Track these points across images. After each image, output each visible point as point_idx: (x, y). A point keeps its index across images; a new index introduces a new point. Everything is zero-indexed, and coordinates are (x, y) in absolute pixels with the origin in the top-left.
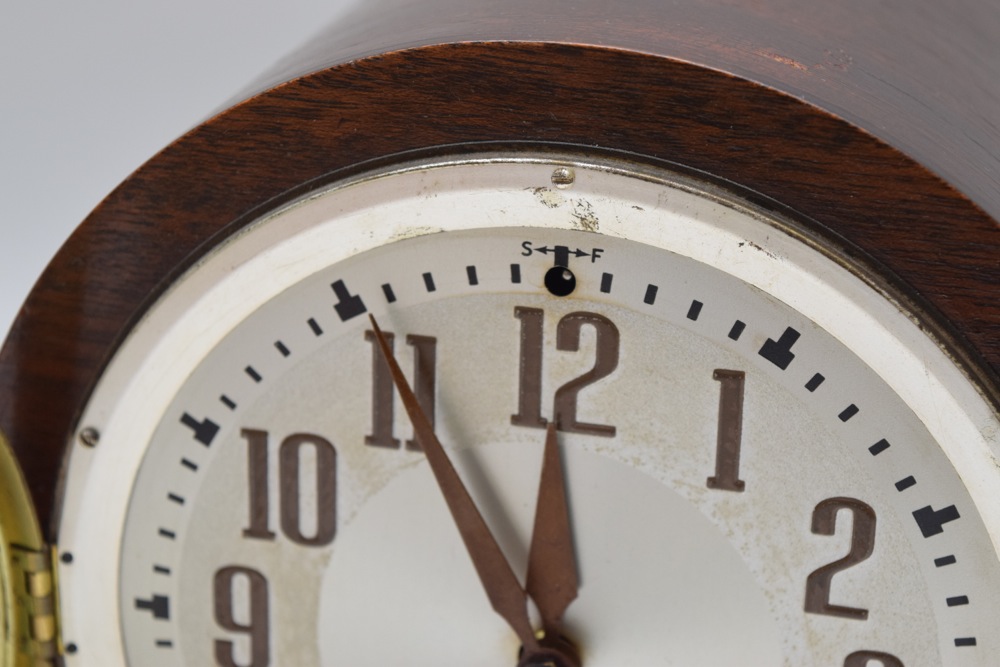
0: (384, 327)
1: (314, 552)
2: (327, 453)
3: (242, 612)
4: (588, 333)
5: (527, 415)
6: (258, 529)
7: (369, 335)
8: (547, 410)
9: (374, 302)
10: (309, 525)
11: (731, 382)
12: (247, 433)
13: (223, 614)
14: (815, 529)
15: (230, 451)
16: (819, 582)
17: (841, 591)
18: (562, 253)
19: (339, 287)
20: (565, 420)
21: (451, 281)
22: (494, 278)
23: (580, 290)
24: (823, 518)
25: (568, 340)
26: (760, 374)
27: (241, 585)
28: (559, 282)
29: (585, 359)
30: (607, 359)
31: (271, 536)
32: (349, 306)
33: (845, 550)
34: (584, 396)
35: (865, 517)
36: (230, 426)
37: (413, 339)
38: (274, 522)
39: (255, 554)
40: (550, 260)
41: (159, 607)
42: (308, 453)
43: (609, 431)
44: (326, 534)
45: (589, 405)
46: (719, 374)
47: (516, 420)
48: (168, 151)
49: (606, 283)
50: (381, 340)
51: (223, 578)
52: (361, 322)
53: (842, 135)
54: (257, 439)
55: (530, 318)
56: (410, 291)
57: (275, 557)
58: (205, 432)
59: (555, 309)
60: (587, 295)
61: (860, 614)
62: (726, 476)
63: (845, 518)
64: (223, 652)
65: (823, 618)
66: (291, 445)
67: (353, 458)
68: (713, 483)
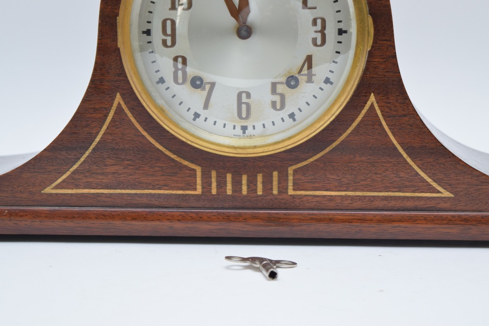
1: (187, 12)
3: (169, 31)
6: (173, 8)
10: (185, 5)
13: (164, 33)
16: (305, 2)
17: (310, 3)
27: (169, 23)
31: (176, 9)
38: (177, 5)
39: (171, 14)
41: (148, 32)
51: (164, 22)
57: (176, 14)
61: (315, 8)
64: (164, 43)
65: (307, 11)
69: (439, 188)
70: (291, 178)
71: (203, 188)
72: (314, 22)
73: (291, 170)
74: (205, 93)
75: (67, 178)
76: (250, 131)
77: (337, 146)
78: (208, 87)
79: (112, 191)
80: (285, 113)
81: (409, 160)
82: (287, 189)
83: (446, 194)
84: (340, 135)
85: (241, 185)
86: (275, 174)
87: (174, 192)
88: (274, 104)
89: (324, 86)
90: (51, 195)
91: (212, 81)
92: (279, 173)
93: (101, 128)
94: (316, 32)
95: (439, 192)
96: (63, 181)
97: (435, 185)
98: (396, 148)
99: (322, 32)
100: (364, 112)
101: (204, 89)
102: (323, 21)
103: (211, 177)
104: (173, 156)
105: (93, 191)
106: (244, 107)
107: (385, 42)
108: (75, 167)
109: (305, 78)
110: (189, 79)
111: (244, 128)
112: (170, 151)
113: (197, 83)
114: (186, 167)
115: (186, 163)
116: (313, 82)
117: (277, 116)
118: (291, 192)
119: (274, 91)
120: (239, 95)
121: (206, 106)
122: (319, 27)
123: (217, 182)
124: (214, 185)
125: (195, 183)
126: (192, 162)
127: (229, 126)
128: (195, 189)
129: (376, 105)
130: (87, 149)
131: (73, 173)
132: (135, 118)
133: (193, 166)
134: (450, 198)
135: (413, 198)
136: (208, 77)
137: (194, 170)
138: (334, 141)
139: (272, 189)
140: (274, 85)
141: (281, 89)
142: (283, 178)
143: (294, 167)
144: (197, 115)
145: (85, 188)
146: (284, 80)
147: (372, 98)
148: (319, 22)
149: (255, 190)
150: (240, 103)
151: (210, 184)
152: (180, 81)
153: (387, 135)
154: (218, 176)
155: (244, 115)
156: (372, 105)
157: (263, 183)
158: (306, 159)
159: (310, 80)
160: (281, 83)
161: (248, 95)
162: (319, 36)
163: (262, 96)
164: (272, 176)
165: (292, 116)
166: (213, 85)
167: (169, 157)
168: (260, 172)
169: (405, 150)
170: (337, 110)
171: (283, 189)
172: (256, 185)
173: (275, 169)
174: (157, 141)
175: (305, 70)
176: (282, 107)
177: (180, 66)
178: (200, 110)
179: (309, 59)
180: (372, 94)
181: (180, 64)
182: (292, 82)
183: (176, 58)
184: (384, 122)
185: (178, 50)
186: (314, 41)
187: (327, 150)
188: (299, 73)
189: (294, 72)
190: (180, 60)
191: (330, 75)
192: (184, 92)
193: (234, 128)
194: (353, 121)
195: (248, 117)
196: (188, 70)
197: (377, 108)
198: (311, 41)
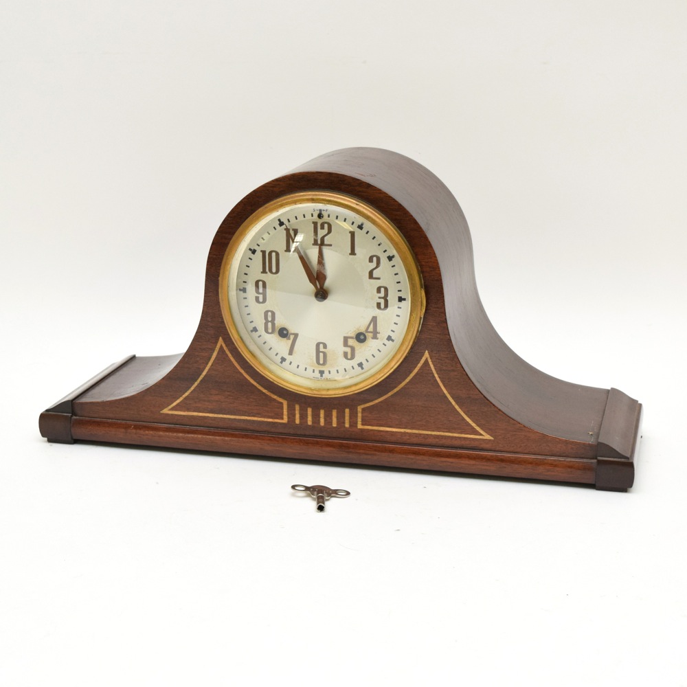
0: (288, 227)
1: (275, 275)
2: (277, 254)
3: (261, 290)
4: (326, 226)
5: (315, 243)
6: (264, 271)
7: (285, 229)
8: (319, 242)
9: (286, 222)
10: (274, 270)
11: (353, 234)
12: (261, 251)
13: (257, 291)
14: (370, 262)
15: (259, 255)
16: (371, 273)
17: (375, 274)
18: (320, 210)
19: (279, 220)
20: (322, 244)
21: (300, 218)
22: (308, 217)
23: (324, 217)
24: (371, 260)
25: (322, 228)
26: (358, 231)
27: (261, 284)
28: (320, 216)
29: (326, 231)
30: (330, 231)
31: (266, 273)
32: (281, 224)
33: (375, 266)
34: (326, 238)
35: (378, 259)
36: (258, 250)
37: (293, 230)
38: (267, 270)
39: (263, 277)
40: (318, 212)
41: (244, 290)
42: (274, 254)
43: (331, 245)
44: (277, 272)
45: (327, 240)
46: (350, 232)
47: (313, 244)
48: (248, 195)
49: (329, 216)
50: (287, 230)
51: (257, 283)
52: (284, 227)
53: (369, 186)
54: (264, 252)
55: (315, 224)
56: (293, 220)
57: (268, 277)
58: (254, 252)
59: (320, 222)
60: (325, 219)
61: (379, 279)
62: (353, 253)
63: (375, 259)
64: (257, 299)
65: (372, 281)
66: (270, 253)
67: (283, 255)
68: (350, 254)
69: (482, 432)
70: (360, 415)
71: (289, 418)
72: (379, 290)
73: (360, 409)
74: (290, 342)
75: (181, 402)
76: (326, 375)
77: (397, 392)
78: (292, 337)
79: (216, 416)
80: (355, 362)
81: (457, 407)
82: (356, 423)
83: (487, 437)
84: (401, 383)
85: (319, 417)
86: (347, 411)
87: (266, 420)
88: (345, 355)
89: (386, 342)
90: (168, 415)
91: (296, 332)
92: (350, 410)
93: (207, 364)
94: (380, 298)
95: (481, 435)
96: (178, 405)
97: (478, 429)
98: (446, 397)
99: (386, 297)
100: (420, 365)
101: (289, 339)
102: (386, 289)
103: (295, 410)
104: (265, 391)
105: (201, 414)
106: (321, 355)
107: (437, 309)
108: (187, 394)
109: (371, 335)
110: (277, 330)
111: (322, 373)
112: (262, 386)
113: (283, 333)
114: (275, 400)
115: (275, 397)
116: (378, 339)
117: (348, 364)
118: (360, 426)
119: (346, 344)
120: (318, 345)
121: (291, 353)
122: (382, 294)
123: (300, 414)
124: (297, 416)
125: (282, 414)
126: (280, 396)
127: (310, 369)
128: (282, 419)
129: (430, 360)
130: (196, 380)
131: (185, 398)
132: (234, 358)
133: (281, 400)
134: (490, 440)
135: (460, 438)
136: (292, 330)
137: (282, 403)
138: (395, 387)
139: (344, 423)
140: (346, 339)
141: (351, 342)
142: (353, 415)
143: (363, 406)
144: (283, 360)
145: (194, 411)
146: (353, 335)
147: (427, 354)
148: (382, 290)
149: (331, 423)
150: (318, 351)
151: (294, 416)
152: (270, 331)
153: (439, 386)
154: (300, 410)
155: (321, 362)
156: (426, 361)
157: (337, 417)
158: (372, 401)
159: (375, 337)
160: (352, 338)
161: (325, 346)
162: (382, 301)
163: (336, 348)
164: (344, 412)
165: (360, 365)
166: (296, 335)
167: (262, 392)
168: (334, 409)
169: (453, 398)
170: (394, 365)
171: (353, 423)
172: (331, 419)
173: (347, 407)
174: (252, 377)
175: (371, 329)
176: (353, 357)
177: (270, 319)
178: (286, 356)
179: (374, 320)
180: (427, 351)
181: (270, 317)
182: (361, 338)
183: (266, 313)
184: (436, 375)
185: (268, 306)
186: (379, 305)
187: (390, 394)
188: (367, 331)
189: (363, 330)
190: (270, 314)
191: (392, 334)
192: (273, 340)
193: (314, 371)
194: (411, 372)
195: (324, 363)
196: (276, 322)
197: (430, 363)
198: (375, 305)
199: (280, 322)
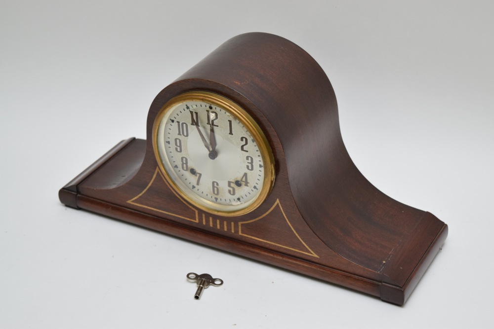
1: (186, 138)
2: (187, 125)
3: (178, 144)
4: (214, 114)
5: (208, 123)
6: (179, 134)
8: (211, 123)
9: (190, 107)
10: (185, 134)
12: (177, 122)
13: (176, 144)
15: (176, 124)
16: (242, 147)
17: (245, 148)
19: (187, 106)
20: (213, 124)
23: (213, 109)
24: (242, 139)
26: (233, 121)
27: (178, 141)
28: (210, 107)
29: (214, 117)
30: (217, 117)
31: (181, 135)
32: (188, 108)
33: (245, 144)
34: (215, 121)
35: (246, 139)
36: (175, 121)
38: (181, 133)
39: (179, 137)
40: (209, 105)
41: (169, 142)
42: (184, 125)
43: (218, 126)
44: (187, 135)
45: (215, 123)
46: (229, 121)
49: (216, 108)
50: (191, 112)
51: (176, 140)
52: (189, 110)
54: (179, 123)
55: (208, 111)
56: (194, 107)
57: (181, 137)
58: (173, 121)
59: (210, 110)
61: (247, 151)
62: (231, 133)
63: (244, 139)
64: (176, 149)
65: (243, 152)
66: (183, 124)
67: (190, 126)
68: (230, 134)
69: (312, 252)
70: (240, 227)
71: (199, 220)
72: (247, 158)
73: (240, 223)
74: (197, 178)
75: (137, 199)
76: (219, 201)
77: (261, 219)
78: (198, 175)
79: (158, 210)
80: (235, 197)
81: (297, 235)
82: (238, 231)
83: (316, 256)
84: (263, 214)
85: (217, 224)
86: (232, 223)
87: (186, 219)
88: (230, 191)
89: (253, 189)
90: (130, 204)
91: (200, 173)
92: (234, 224)
93: (151, 180)
94: (248, 163)
95: (312, 254)
96: (136, 200)
97: (310, 250)
98: (290, 228)
99: (252, 163)
100: (274, 206)
101: (196, 176)
102: (252, 159)
103: (202, 217)
104: (184, 202)
105: (149, 208)
106: (216, 189)
107: (283, 176)
108: (140, 195)
109: (244, 183)
110: (189, 169)
111: (216, 199)
112: (183, 199)
113: (193, 172)
114: (190, 208)
116: (248, 186)
117: (232, 197)
118: (240, 233)
119: (229, 185)
120: (213, 183)
121: (198, 184)
122: (250, 161)
124: (204, 220)
125: (195, 218)
126: (193, 207)
127: (209, 196)
128: (195, 220)
130: (145, 188)
131: (140, 197)
133: (194, 209)
134: (317, 258)
135: (299, 253)
136: (198, 170)
137: (195, 211)
138: (260, 216)
139: (231, 230)
140: (229, 183)
141: (233, 185)
142: (236, 226)
144: (194, 187)
145: (146, 205)
146: (234, 181)
147: (278, 201)
148: (250, 158)
149: (223, 228)
150: (214, 187)
151: (202, 220)
152: (185, 169)
153: (286, 221)
154: (205, 217)
155: (216, 193)
156: (278, 205)
157: (227, 226)
158: (247, 221)
159: (246, 185)
160: (233, 183)
161: (217, 184)
162: (250, 165)
163: (223, 186)
165: (239, 199)
166: (200, 175)
168: (225, 221)
169: (295, 229)
171: (236, 231)
172: (223, 225)
173: (233, 221)
174: (176, 193)
175: (244, 179)
176: (234, 194)
177: (184, 162)
178: (195, 185)
179: (245, 175)
180: (278, 199)
181: (185, 161)
182: (238, 183)
183: (182, 158)
184: (284, 214)
185: (183, 154)
186: (248, 167)
187: (257, 219)
188: (241, 180)
189: (239, 179)
190: (184, 159)
191: (256, 185)
192: (187, 174)
193: (212, 197)
194: (269, 209)
195: (218, 194)
196: (188, 164)
197: (280, 206)
198: (246, 166)
199: (191, 164)
